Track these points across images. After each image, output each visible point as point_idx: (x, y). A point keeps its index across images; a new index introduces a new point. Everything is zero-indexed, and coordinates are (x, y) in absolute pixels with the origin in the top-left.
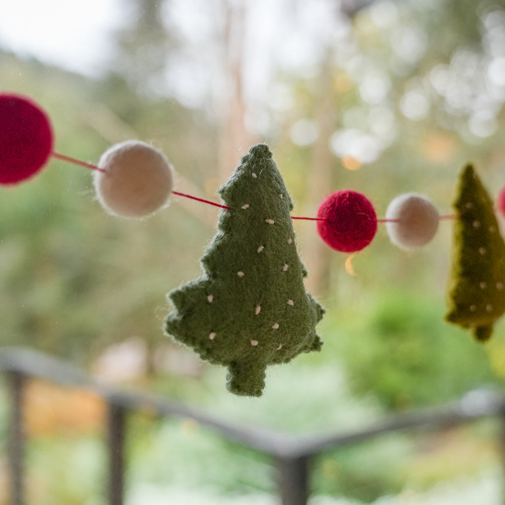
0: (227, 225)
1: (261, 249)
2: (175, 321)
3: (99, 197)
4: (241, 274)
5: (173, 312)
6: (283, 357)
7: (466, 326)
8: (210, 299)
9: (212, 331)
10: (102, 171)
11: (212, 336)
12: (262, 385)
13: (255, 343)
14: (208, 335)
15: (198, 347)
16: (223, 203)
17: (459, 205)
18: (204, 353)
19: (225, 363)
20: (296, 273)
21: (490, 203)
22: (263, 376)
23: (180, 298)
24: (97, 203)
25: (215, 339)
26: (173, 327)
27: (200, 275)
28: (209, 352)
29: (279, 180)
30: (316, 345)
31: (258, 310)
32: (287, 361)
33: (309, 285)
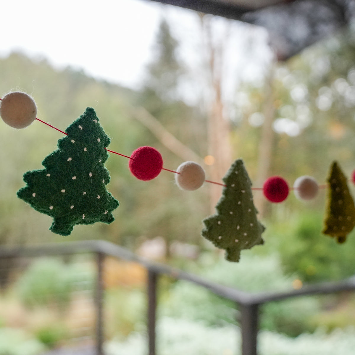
0: (226, 193)
1: (239, 203)
2: (206, 232)
3: (177, 183)
4: (231, 213)
5: (204, 227)
6: (248, 247)
7: (332, 236)
8: (219, 223)
9: (220, 235)
10: (179, 173)
11: (220, 238)
12: (239, 258)
13: (237, 241)
14: (218, 237)
15: (214, 241)
16: (224, 183)
17: (330, 180)
18: (216, 244)
19: (224, 248)
20: (254, 212)
21: (345, 179)
22: (239, 254)
23: (207, 222)
24: (176, 186)
25: (221, 239)
26: (205, 234)
27: (215, 213)
28: (218, 244)
29: (247, 174)
30: (262, 242)
31: (238, 228)
32: (250, 248)
33: (259, 218)
